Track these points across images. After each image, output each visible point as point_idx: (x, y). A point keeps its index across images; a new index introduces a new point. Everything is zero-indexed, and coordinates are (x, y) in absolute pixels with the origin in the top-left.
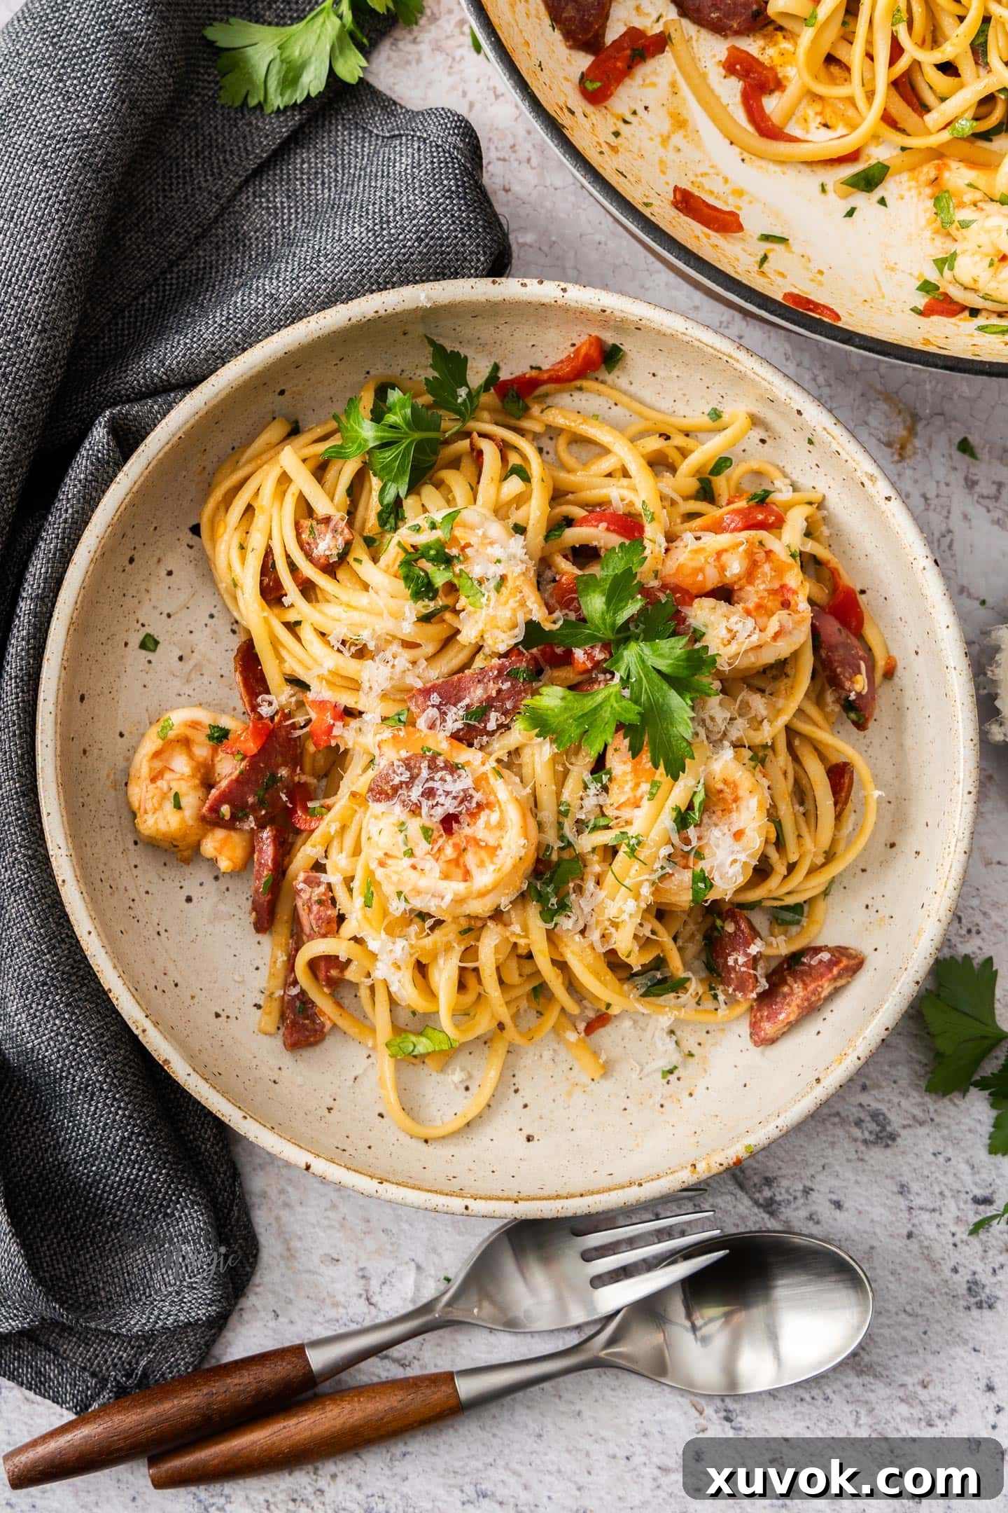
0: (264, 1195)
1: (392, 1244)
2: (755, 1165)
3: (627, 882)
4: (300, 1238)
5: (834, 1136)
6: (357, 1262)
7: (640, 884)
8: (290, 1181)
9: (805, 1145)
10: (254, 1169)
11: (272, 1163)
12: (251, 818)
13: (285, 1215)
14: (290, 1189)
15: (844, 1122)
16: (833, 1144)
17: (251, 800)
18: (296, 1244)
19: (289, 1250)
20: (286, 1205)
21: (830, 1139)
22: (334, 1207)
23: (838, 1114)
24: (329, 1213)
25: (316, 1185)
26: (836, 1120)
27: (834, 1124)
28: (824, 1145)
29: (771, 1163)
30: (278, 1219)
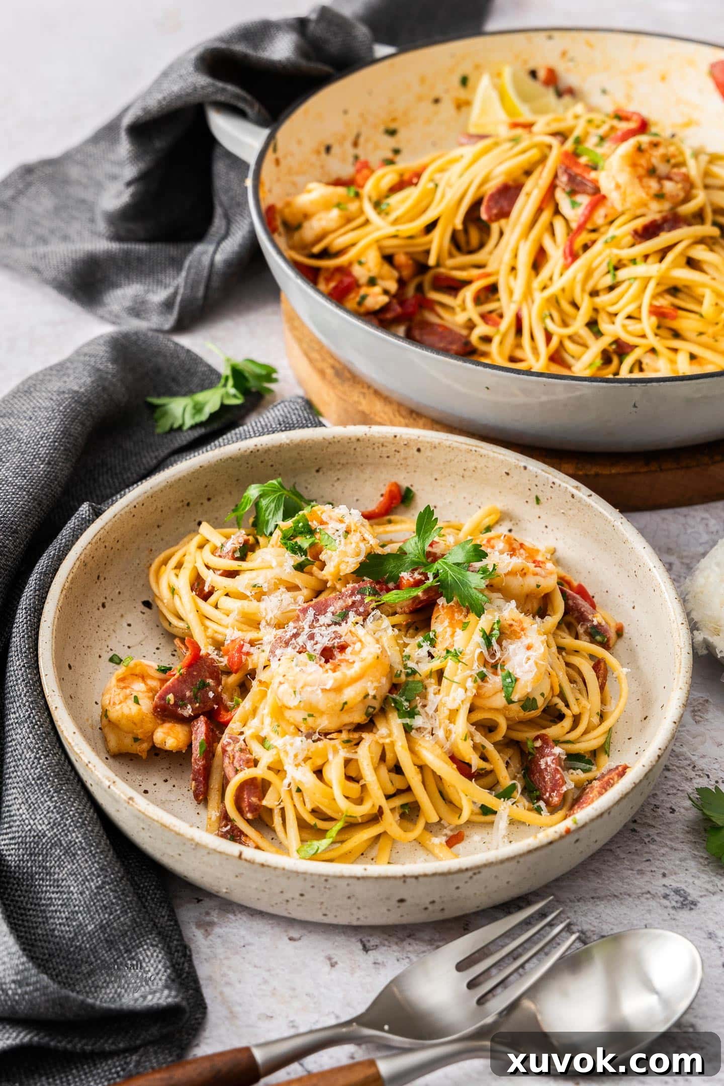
0: (210, 978)
1: (315, 1003)
2: (593, 929)
3: (456, 679)
4: (240, 1005)
5: (649, 906)
6: (287, 1017)
7: (465, 680)
8: (230, 968)
9: (629, 913)
10: (201, 962)
11: (216, 957)
12: (189, 707)
13: (227, 990)
14: (230, 973)
15: (654, 896)
16: (649, 911)
17: (188, 694)
18: (237, 1009)
19: (231, 1012)
20: (228, 984)
21: (647, 908)
22: (266, 982)
23: (649, 892)
24: (264, 987)
25: (250, 969)
26: (648, 896)
27: (647, 899)
28: (644, 912)
29: (605, 927)
30: (221, 993)
